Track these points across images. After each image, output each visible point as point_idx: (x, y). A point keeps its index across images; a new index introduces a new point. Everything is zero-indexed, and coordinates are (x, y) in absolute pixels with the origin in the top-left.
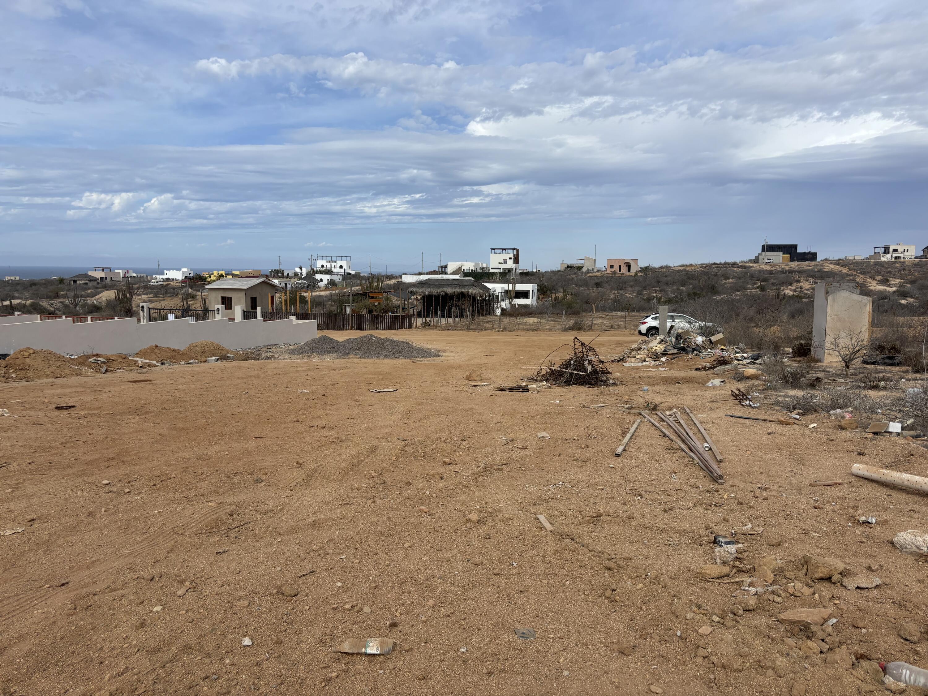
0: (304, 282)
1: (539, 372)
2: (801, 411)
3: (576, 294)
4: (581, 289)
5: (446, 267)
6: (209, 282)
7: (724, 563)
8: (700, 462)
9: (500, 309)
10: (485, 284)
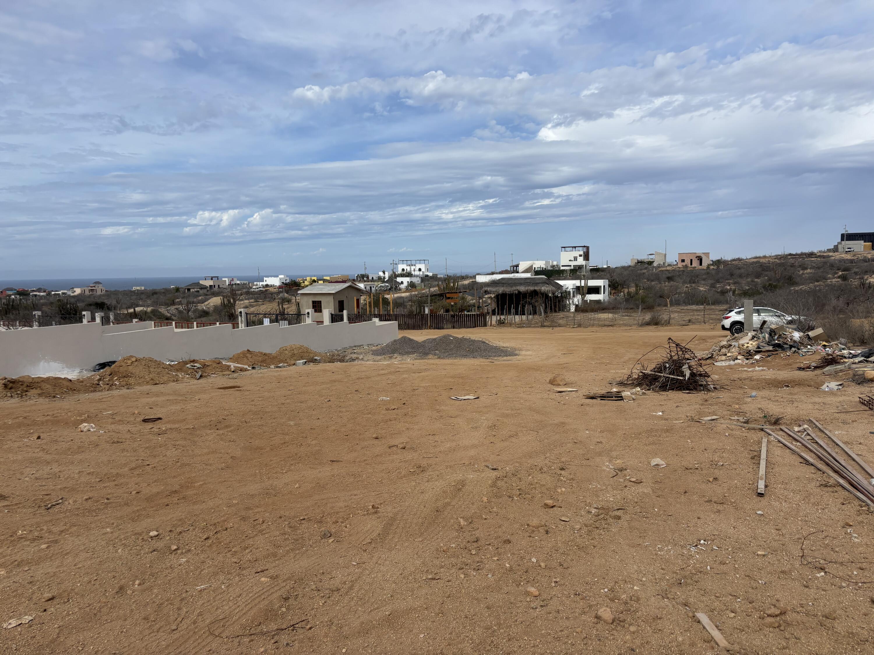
0: (387, 284)
1: (630, 376)
3: (648, 289)
4: (653, 283)
5: (517, 266)
6: (302, 287)
9: (574, 306)
10: (557, 281)
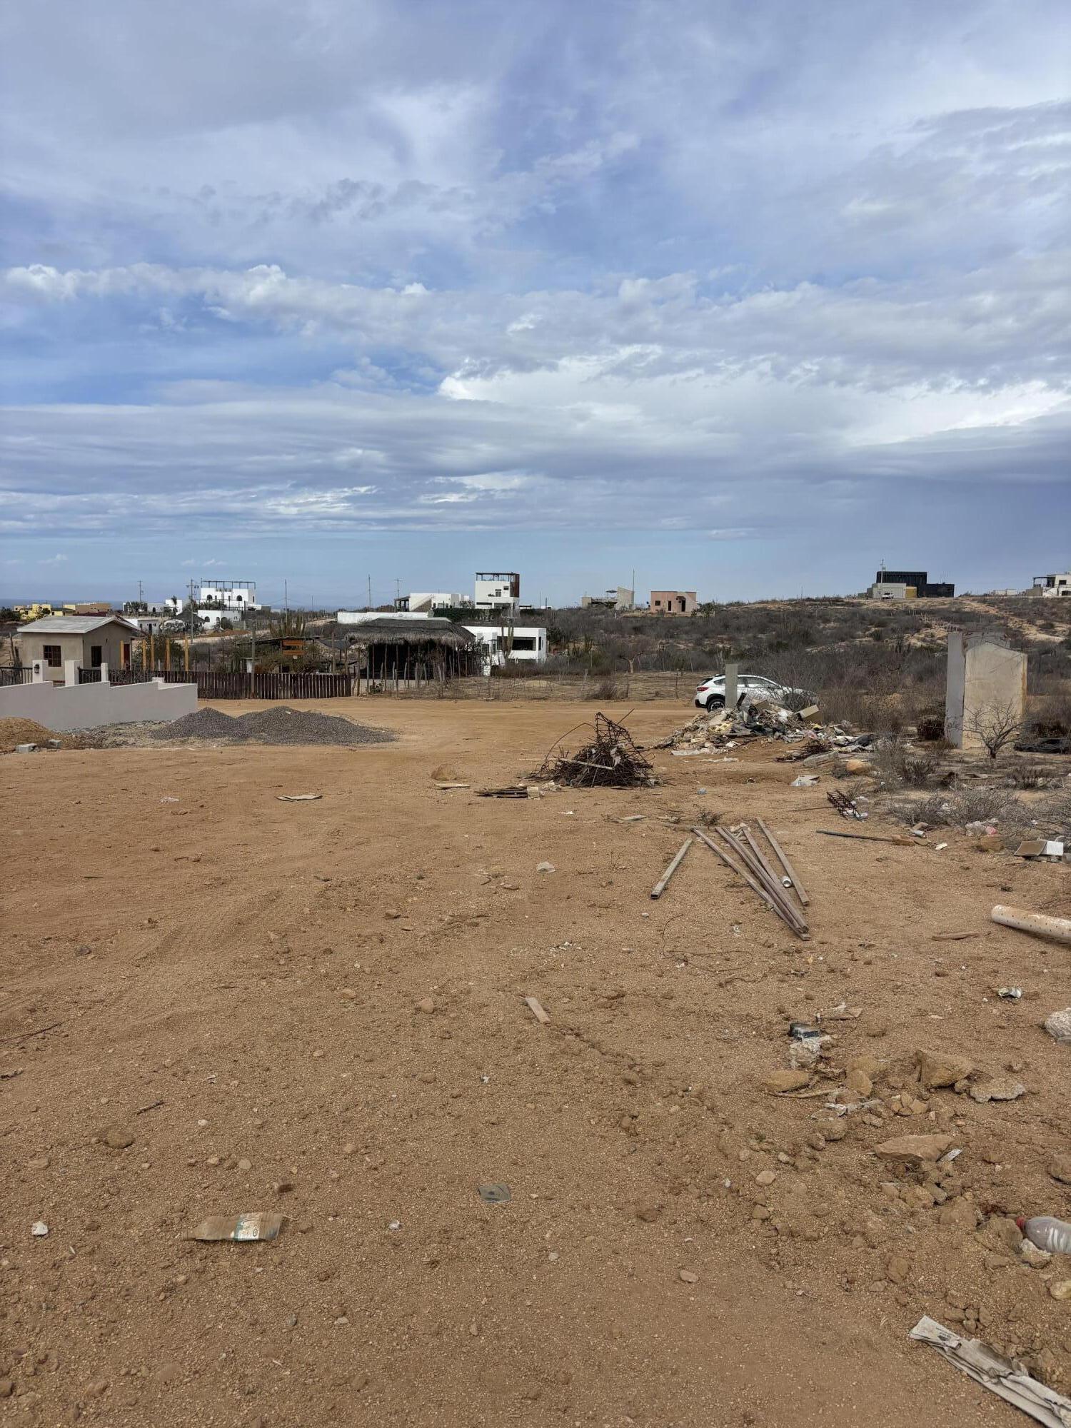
0: (180, 621)
1: (544, 767)
2: (926, 824)
3: (606, 644)
4: (613, 636)
5: (406, 600)
6: (24, 621)
7: (803, 1066)
8: (775, 906)
9: (489, 667)
10: (468, 628)
